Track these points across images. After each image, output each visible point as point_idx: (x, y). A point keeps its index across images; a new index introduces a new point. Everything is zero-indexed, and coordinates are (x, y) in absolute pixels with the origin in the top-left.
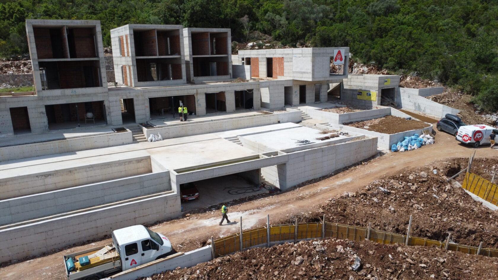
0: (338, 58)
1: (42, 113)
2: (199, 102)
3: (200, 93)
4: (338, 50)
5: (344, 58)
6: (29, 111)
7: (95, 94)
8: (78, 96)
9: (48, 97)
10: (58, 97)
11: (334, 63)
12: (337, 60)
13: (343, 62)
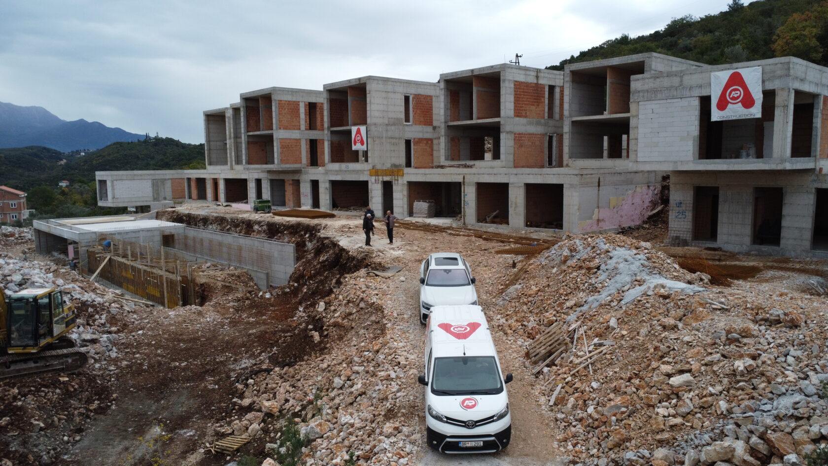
0: (734, 98)
1: (326, 188)
2: (467, 198)
3: (469, 184)
5: (758, 97)
6: (320, 186)
7: (363, 172)
8: (349, 172)
9: (330, 171)
10: (338, 172)
11: (716, 115)
12: (730, 106)
13: (756, 112)
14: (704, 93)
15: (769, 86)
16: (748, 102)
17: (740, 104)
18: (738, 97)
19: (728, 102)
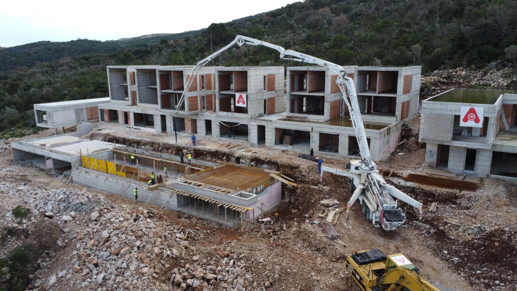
0: (471, 118)
1: (217, 125)
2: (314, 139)
3: (315, 132)
4: (470, 107)
5: (482, 120)
6: (213, 123)
7: (244, 119)
8: (234, 118)
9: (221, 116)
10: (225, 117)
11: (462, 124)
12: (469, 121)
13: (480, 125)
14: (457, 114)
15: (487, 116)
16: (477, 120)
17: (473, 121)
18: (473, 118)
19: (468, 119)
